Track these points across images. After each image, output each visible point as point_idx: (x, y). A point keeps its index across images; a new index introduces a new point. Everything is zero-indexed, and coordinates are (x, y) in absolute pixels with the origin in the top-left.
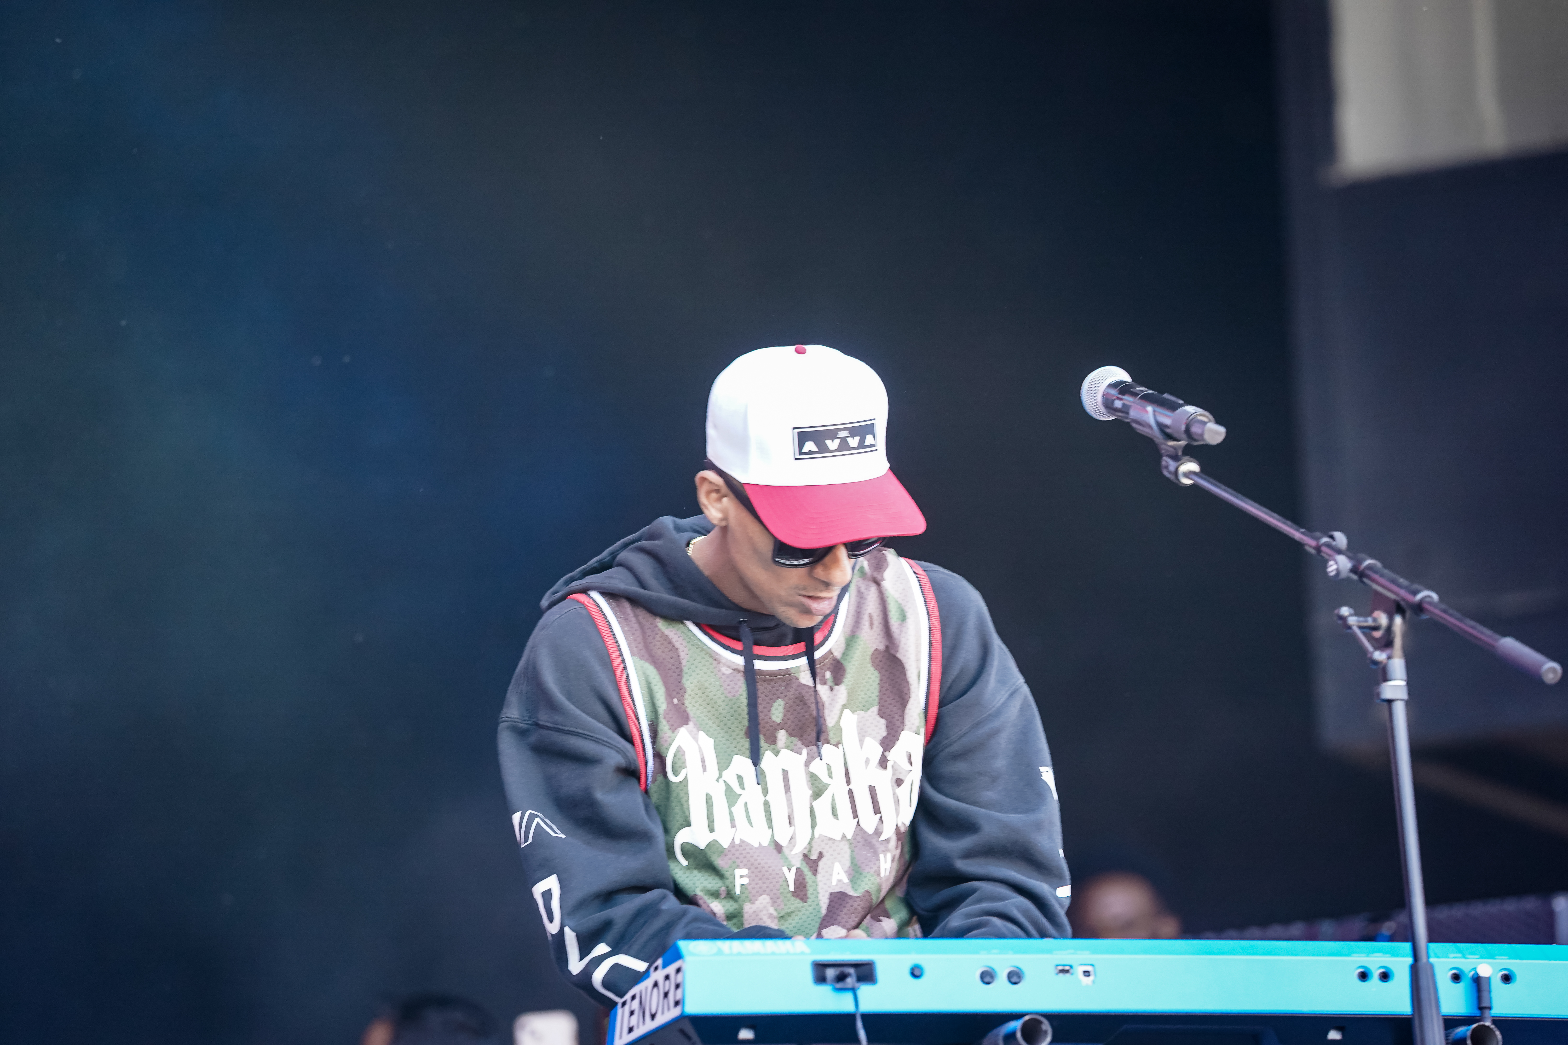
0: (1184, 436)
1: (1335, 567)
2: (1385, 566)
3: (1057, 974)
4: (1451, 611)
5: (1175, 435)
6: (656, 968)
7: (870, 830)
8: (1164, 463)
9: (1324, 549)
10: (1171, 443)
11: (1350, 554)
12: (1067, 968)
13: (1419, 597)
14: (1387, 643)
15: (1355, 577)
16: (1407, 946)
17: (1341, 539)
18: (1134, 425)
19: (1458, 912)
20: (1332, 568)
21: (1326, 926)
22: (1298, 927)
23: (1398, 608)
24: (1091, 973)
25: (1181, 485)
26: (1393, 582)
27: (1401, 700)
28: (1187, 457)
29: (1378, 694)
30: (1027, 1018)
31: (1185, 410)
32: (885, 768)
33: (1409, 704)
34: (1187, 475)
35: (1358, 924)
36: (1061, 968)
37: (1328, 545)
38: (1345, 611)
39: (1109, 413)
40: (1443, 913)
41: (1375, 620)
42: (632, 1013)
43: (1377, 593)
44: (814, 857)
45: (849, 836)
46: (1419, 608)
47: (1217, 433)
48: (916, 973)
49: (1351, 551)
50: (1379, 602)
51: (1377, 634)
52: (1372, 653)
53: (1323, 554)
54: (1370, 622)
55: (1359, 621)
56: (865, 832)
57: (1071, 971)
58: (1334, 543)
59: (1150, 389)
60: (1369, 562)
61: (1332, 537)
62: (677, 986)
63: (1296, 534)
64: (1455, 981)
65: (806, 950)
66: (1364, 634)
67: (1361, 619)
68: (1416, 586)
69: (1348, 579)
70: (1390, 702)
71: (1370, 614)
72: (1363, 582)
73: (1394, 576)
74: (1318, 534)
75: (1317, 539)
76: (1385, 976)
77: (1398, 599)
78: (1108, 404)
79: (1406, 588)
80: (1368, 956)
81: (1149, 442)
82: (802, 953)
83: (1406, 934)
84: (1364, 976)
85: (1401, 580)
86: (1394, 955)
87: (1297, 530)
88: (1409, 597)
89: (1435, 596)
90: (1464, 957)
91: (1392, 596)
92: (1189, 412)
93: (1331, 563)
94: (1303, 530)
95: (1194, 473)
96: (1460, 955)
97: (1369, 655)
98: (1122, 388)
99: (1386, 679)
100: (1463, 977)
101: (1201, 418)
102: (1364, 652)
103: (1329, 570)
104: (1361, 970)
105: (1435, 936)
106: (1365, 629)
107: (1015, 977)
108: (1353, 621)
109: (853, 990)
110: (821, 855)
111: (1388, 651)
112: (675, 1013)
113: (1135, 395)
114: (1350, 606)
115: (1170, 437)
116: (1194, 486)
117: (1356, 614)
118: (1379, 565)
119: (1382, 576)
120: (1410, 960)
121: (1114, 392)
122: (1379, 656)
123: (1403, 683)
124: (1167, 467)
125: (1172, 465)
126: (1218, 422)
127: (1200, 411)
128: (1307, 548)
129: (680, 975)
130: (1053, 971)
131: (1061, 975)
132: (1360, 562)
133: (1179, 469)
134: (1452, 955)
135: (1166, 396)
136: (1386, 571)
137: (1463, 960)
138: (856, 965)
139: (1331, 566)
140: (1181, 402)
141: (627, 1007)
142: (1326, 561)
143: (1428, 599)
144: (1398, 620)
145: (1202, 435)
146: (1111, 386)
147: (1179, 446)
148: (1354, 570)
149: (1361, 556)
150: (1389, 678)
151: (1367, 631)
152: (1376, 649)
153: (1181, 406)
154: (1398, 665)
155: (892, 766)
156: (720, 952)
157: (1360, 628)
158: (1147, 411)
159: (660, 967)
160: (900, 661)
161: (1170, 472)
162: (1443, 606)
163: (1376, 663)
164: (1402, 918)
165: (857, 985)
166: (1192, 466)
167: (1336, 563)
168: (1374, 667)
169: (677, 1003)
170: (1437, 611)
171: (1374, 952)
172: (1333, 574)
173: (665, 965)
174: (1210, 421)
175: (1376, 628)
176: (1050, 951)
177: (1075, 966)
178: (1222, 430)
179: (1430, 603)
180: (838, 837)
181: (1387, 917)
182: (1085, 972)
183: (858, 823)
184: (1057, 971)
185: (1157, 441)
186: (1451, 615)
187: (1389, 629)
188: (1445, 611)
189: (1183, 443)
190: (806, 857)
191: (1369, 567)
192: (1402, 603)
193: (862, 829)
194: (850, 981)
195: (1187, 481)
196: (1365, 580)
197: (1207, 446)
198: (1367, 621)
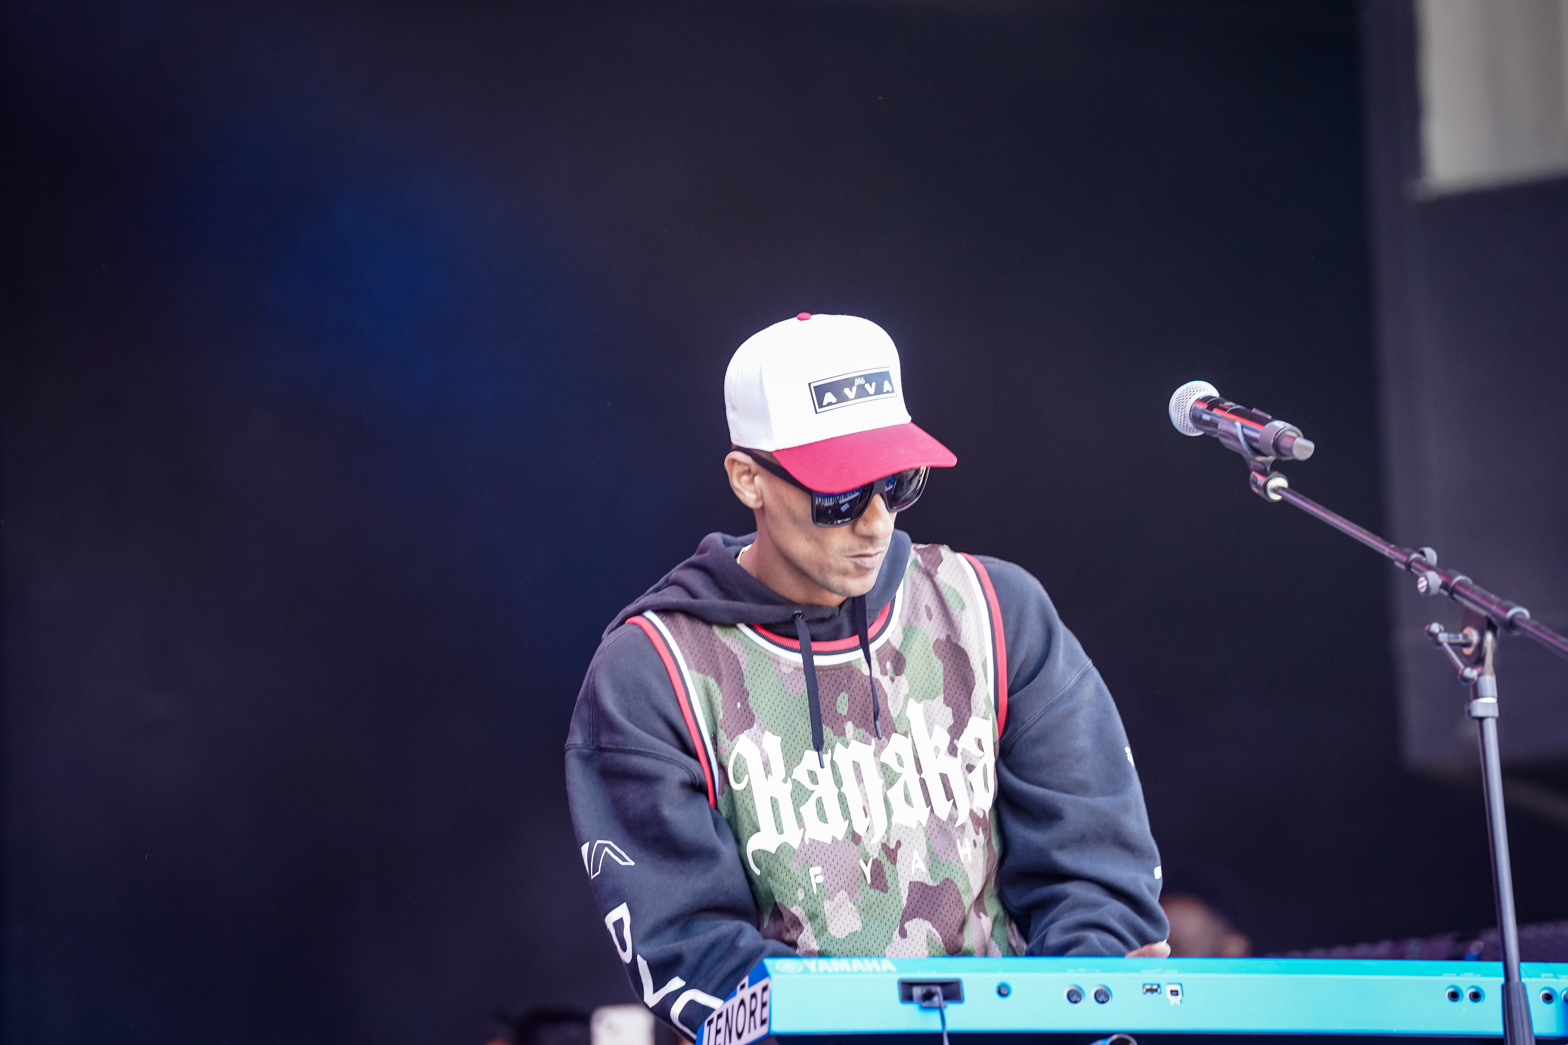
0: (1272, 451)
1: (1425, 583)
2: (1475, 582)
3: (1145, 993)
4: (1543, 628)
5: (1263, 450)
6: (743, 987)
7: (944, 817)
8: (1252, 477)
9: (1414, 564)
10: (1260, 458)
11: (1441, 571)
12: (1155, 987)
13: (1510, 613)
14: (1478, 660)
15: (1445, 593)
16: (1499, 965)
17: (1431, 555)
18: (1222, 440)
19: (1547, 931)
20: (1422, 584)
21: (1414, 945)
22: (1385, 947)
23: (1490, 625)
24: (1180, 992)
25: (1271, 501)
26: (1484, 598)
27: (1493, 717)
28: (1276, 473)
29: (1469, 712)
30: (1114, 1037)
31: (1274, 426)
32: (956, 756)
33: (1502, 722)
34: (1276, 490)
35: (1445, 943)
36: (1148, 987)
37: (1418, 561)
38: (1435, 627)
39: (1197, 427)
40: (1533, 932)
41: (1465, 637)
42: (718, 1032)
43: (1467, 610)
44: (892, 846)
45: (924, 824)
46: (1511, 624)
47: (1306, 448)
48: (1003, 991)
49: (1442, 567)
50: (1469, 619)
51: (1468, 651)
52: (1463, 671)
53: (1413, 570)
54: (1461, 638)
55: (1449, 638)
56: (939, 819)
57: (1159, 990)
58: (1424, 559)
59: (1237, 403)
60: (1460, 578)
61: (1423, 553)
62: (764, 1005)
63: (1386, 550)
64: (1547, 1001)
65: (893, 968)
66: (1454, 650)
67: (1452, 636)
68: (1507, 603)
69: (1439, 595)
70: (1481, 719)
71: (1461, 631)
72: (1453, 599)
73: (1484, 592)
74: (1408, 550)
75: (1409, 555)
76: (1476, 996)
77: (1490, 615)
78: (1196, 419)
79: (1499, 605)
80: (1458, 975)
81: (1236, 457)
82: (889, 972)
83: (1497, 953)
84: (1454, 996)
85: (1493, 597)
86: (1485, 974)
87: (1387, 546)
88: (1500, 613)
89: (1526, 613)
90: (1556, 977)
91: (1484, 613)
92: (1278, 428)
93: (1422, 579)
94: (1393, 546)
95: (1283, 488)
96: (1552, 975)
97: (1460, 672)
98: (1211, 404)
99: (1477, 696)
100: (1555, 998)
101: (1289, 433)
102: (1455, 669)
103: (1420, 586)
104: (1451, 990)
105: (1526, 956)
106: (1455, 646)
107: (1102, 996)
108: (1443, 637)
109: (941, 1009)
110: (899, 844)
111: (1479, 669)
112: (761, 1031)
113: (1225, 410)
114: (1440, 623)
115: (1258, 452)
116: (1283, 502)
117: (1446, 630)
118: (1470, 581)
119: (1473, 592)
120: (1502, 980)
121: (1202, 406)
122: (1470, 673)
123: (1493, 700)
124: (1255, 483)
125: (1261, 480)
126: (1306, 437)
127: (1288, 426)
128: (1397, 564)
129: (766, 994)
130: (1141, 991)
131: (1149, 994)
132: (1451, 578)
133: (1268, 484)
134: (1543, 975)
135: (1254, 410)
136: (1477, 588)
137: (1555, 980)
138: (943, 984)
139: (1422, 582)
140: (1270, 417)
141: (713, 1026)
142: (1417, 578)
143: (1520, 616)
144: (1489, 637)
145: (1290, 450)
146: (1198, 400)
147: (1268, 462)
148: (1444, 586)
149: (1451, 572)
150: (1480, 694)
151: (1458, 648)
152: (1466, 666)
153: (1270, 421)
154: (1489, 683)
155: (961, 754)
156: (806, 971)
157: (1451, 644)
158: (1236, 427)
159: (747, 985)
160: (963, 650)
161: (1258, 487)
162: (1536, 623)
163: (1467, 680)
164: (1492, 936)
165: (943, 1003)
166: (1279, 482)
167: (1427, 579)
168: (1464, 684)
169: (763, 1022)
170: (1529, 628)
171: (1464, 972)
172: (1423, 590)
173: (751, 984)
174: (1299, 436)
175: (1467, 645)
176: (1137, 970)
177: (1162, 986)
178: (1311, 445)
179: (1522, 620)
180: (914, 826)
181: (1475, 937)
182: (1172, 991)
183: (932, 811)
184: (1145, 990)
185: (1245, 456)
186: (1542, 631)
187: (1480, 645)
188: (1537, 628)
189: (1271, 458)
190: (884, 846)
191: (1460, 583)
192: (1494, 620)
193: (935, 817)
194: (936, 1000)
195: (1276, 497)
196: (1455, 596)
197: (1296, 462)
198: (1458, 638)
